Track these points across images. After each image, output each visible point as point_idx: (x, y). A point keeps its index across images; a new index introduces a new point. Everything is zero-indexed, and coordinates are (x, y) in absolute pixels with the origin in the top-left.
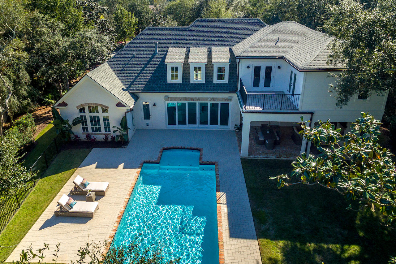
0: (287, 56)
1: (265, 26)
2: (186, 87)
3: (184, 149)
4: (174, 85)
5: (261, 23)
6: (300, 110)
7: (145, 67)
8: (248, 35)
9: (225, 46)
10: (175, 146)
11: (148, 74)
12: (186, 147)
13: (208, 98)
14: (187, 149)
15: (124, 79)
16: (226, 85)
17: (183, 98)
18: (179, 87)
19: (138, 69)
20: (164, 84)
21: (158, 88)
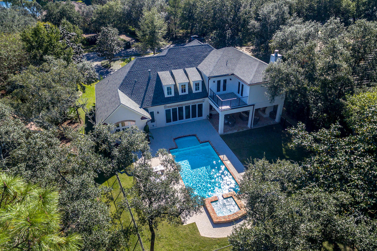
0: (235, 73)
1: (213, 49)
2: (177, 98)
3: (185, 136)
4: (170, 98)
5: (210, 47)
6: (248, 104)
7: (147, 88)
8: (205, 57)
9: (193, 67)
10: (180, 136)
11: (151, 94)
12: (186, 135)
13: (190, 103)
14: (187, 136)
15: (135, 99)
16: (201, 94)
17: (176, 105)
18: (174, 99)
19: (142, 91)
20: (163, 98)
21: (160, 102)
